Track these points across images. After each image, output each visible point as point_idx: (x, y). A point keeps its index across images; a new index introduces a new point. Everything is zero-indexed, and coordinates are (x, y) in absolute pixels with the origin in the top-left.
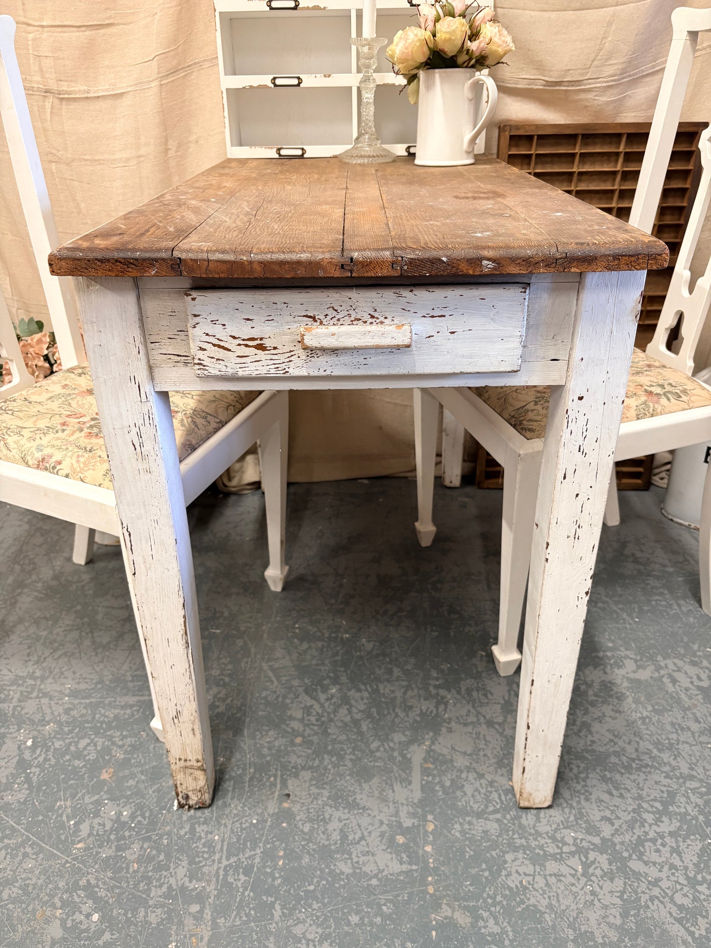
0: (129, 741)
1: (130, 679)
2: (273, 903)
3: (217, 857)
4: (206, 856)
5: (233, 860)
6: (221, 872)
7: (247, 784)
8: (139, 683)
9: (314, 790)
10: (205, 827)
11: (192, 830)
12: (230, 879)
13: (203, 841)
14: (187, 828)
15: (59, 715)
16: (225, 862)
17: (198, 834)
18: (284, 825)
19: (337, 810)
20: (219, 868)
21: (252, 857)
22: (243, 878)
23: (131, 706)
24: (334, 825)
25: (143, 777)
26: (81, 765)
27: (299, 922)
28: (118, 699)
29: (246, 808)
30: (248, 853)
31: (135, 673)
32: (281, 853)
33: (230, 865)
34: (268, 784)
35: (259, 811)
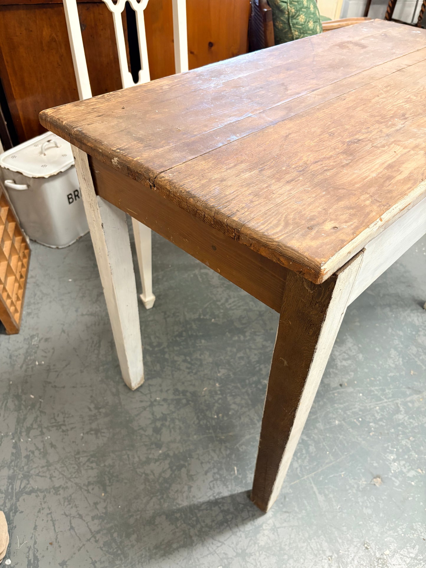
0: (352, 481)
1: (304, 511)
2: (390, 377)
3: (385, 404)
4: (387, 409)
5: (383, 397)
6: (390, 400)
7: (345, 405)
8: (305, 502)
9: (332, 375)
10: (376, 415)
11: (381, 420)
12: (391, 396)
13: (382, 413)
14: (381, 423)
15: (356, 546)
16: (385, 400)
17: (381, 417)
18: (356, 382)
19: (337, 364)
20: (389, 402)
21: (377, 390)
22: (387, 391)
23: (326, 496)
24: (345, 363)
25: (369, 459)
26: (382, 502)
27: (390, 366)
28: (324, 509)
29: (357, 400)
30: (376, 392)
31: (297, 510)
32: (368, 380)
33: (386, 398)
34: (339, 395)
35: (355, 395)
